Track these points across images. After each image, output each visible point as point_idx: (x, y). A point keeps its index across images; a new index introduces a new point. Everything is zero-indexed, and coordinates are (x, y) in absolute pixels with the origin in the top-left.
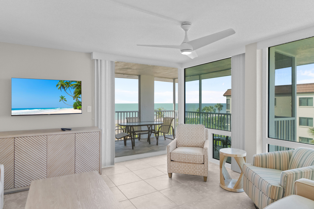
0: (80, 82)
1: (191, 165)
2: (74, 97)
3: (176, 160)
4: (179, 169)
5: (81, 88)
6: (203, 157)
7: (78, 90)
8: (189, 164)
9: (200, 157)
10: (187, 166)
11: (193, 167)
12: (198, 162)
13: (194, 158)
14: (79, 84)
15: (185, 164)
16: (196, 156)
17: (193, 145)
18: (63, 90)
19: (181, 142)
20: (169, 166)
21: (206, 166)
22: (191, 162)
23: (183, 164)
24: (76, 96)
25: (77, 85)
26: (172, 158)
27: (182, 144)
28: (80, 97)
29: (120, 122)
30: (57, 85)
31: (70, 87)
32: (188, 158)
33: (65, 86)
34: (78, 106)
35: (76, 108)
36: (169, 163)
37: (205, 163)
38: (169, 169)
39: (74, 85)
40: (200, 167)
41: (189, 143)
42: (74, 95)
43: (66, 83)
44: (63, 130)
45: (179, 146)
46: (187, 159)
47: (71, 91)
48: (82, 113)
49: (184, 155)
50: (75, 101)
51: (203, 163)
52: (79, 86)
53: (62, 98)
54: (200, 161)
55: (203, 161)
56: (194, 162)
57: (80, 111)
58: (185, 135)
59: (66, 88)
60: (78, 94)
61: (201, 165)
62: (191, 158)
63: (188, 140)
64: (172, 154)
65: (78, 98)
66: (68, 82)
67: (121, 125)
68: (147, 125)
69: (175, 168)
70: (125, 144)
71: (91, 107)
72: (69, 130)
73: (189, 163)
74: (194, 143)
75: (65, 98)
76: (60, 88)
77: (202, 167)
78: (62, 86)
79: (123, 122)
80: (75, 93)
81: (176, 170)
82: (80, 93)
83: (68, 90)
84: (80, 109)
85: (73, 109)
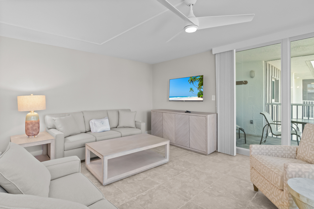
0: (202, 76)
4: (257, 182)
5: (203, 81)
7: (201, 83)
8: (265, 181)
12: (273, 183)
13: (269, 174)
14: (202, 77)
15: (262, 178)
18: (192, 83)
22: (266, 178)
24: (199, 87)
25: (200, 79)
28: (202, 88)
30: (189, 81)
31: (196, 81)
32: (263, 170)
33: (193, 80)
34: (200, 95)
35: (199, 97)
36: (251, 169)
37: (285, 191)
39: (199, 79)
42: (198, 87)
43: (194, 78)
47: (197, 83)
48: (203, 101)
50: (199, 91)
51: (282, 190)
52: (201, 79)
53: (191, 89)
54: (275, 182)
56: (269, 180)
57: (201, 99)
59: (193, 82)
61: (279, 192)
65: (201, 89)
75: (193, 89)
76: (190, 82)
78: (191, 80)
80: (199, 85)
82: (202, 84)
83: (194, 83)
84: (202, 97)
85: (197, 97)
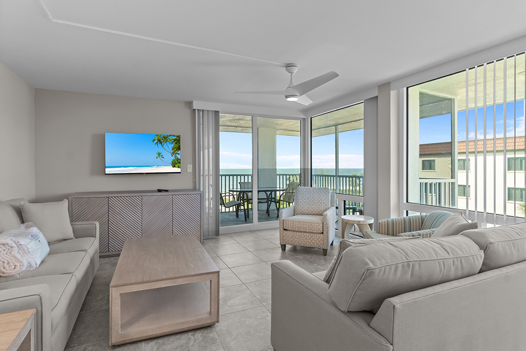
0: (179, 137)
1: (308, 234)
2: (173, 154)
3: (290, 229)
4: (293, 239)
5: (179, 143)
6: (321, 225)
7: (177, 146)
8: (305, 234)
9: (317, 224)
10: (302, 236)
11: (310, 237)
12: (315, 232)
13: (311, 227)
14: (178, 138)
15: (300, 234)
16: (313, 224)
17: (314, 212)
18: (160, 145)
19: (299, 209)
20: (282, 236)
21: (325, 236)
22: (307, 231)
23: (298, 233)
24: (174, 152)
25: (175, 140)
26: (284, 226)
27: (301, 211)
28: (178, 154)
29: (231, 188)
30: (154, 140)
31: (168, 143)
32: (304, 226)
33: (162, 141)
34: (177, 164)
35: (175, 167)
36: (281, 232)
37: (325, 232)
38: (282, 240)
39: (172, 139)
40: (318, 238)
41: (309, 210)
42: (172, 152)
43: (163, 137)
44: (160, 191)
45: (297, 214)
46: (302, 228)
47: (170, 146)
48: (180, 173)
49: (300, 222)
50: (173, 158)
51: (322, 233)
52: (178, 141)
53: (159, 154)
54: (318, 230)
55: (321, 229)
56: (311, 231)
57: (178, 170)
58: (305, 201)
59: (163, 143)
60: (177, 150)
61: (320, 235)
62: (307, 226)
63: (309, 206)
64: (284, 221)
65: (177, 155)
66: (166, 136)
67: (233, 191)
68: (265, 191)
69: (288, 239)
70: (237, 216)
71: (191, 166)
72: (167, 191)
73: (305, 232)
74: (315, 210)
75: (162, 154)
76: (157, 142)
77: (321, 238)
78: (159, 140)
79: (235, 187)
80: (173, 149)
81: (290, 241)
82: (179, 149)
83: (165, 146)
84: (179, 167)
85: (171, 167)
